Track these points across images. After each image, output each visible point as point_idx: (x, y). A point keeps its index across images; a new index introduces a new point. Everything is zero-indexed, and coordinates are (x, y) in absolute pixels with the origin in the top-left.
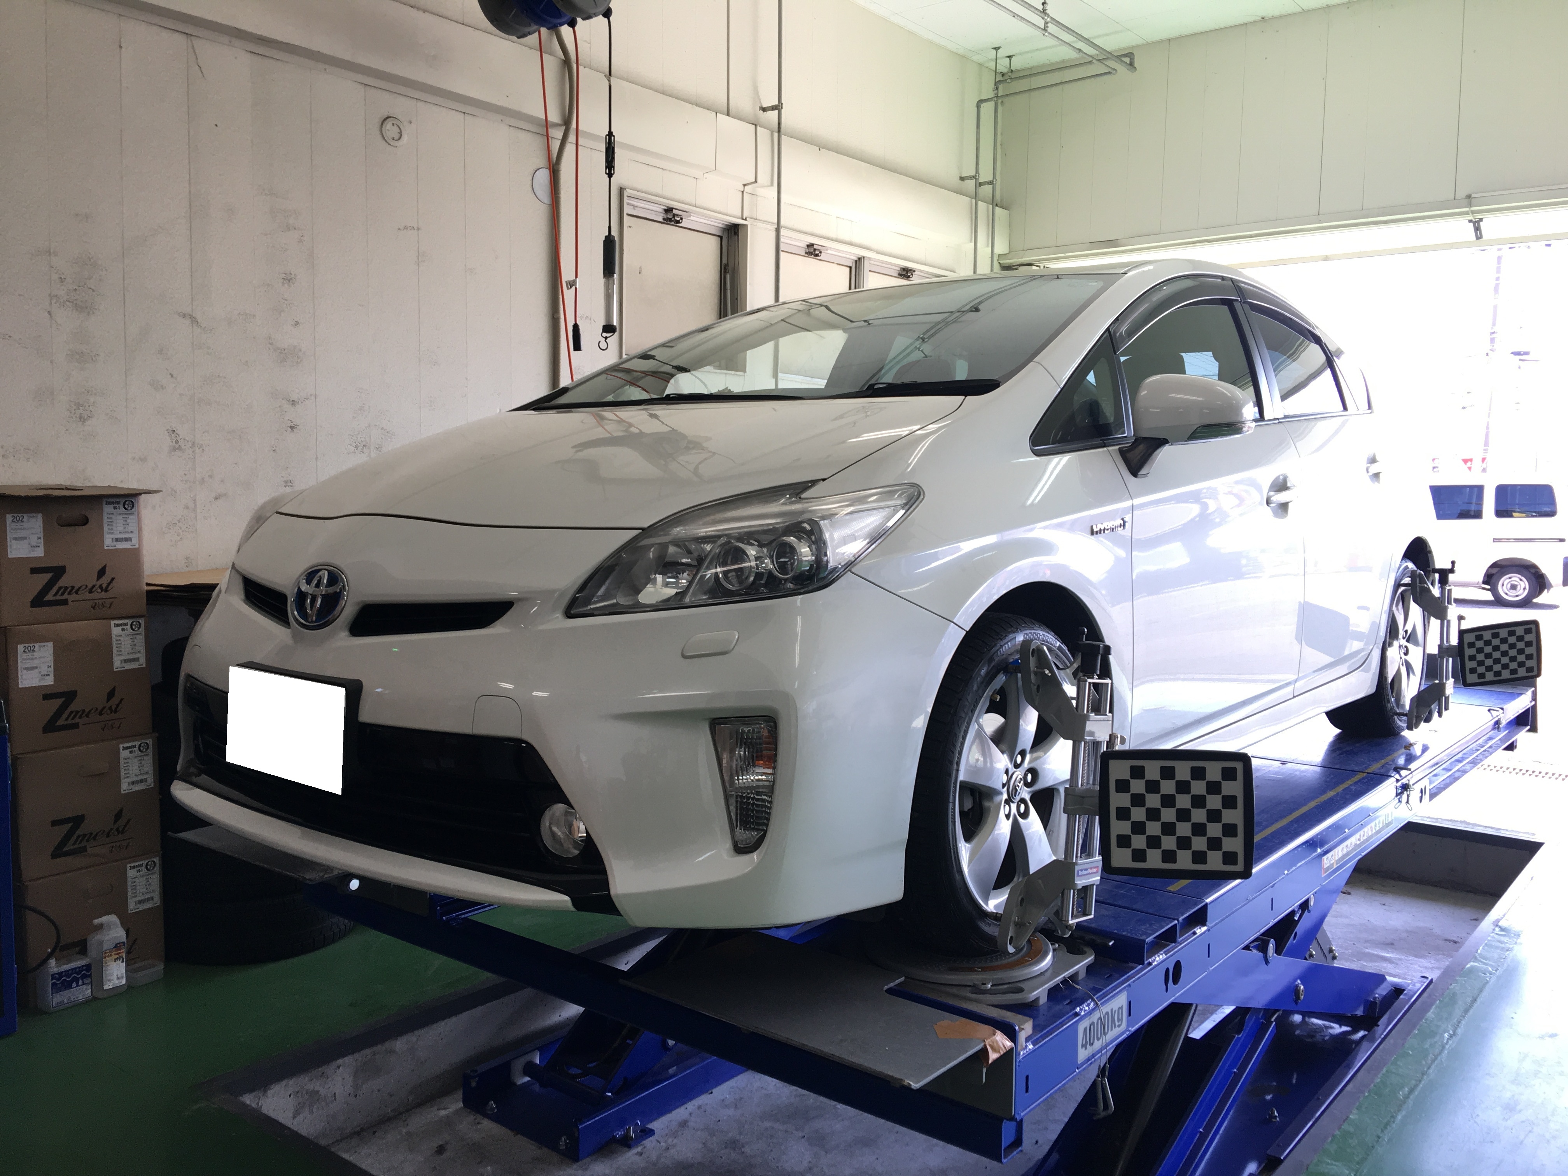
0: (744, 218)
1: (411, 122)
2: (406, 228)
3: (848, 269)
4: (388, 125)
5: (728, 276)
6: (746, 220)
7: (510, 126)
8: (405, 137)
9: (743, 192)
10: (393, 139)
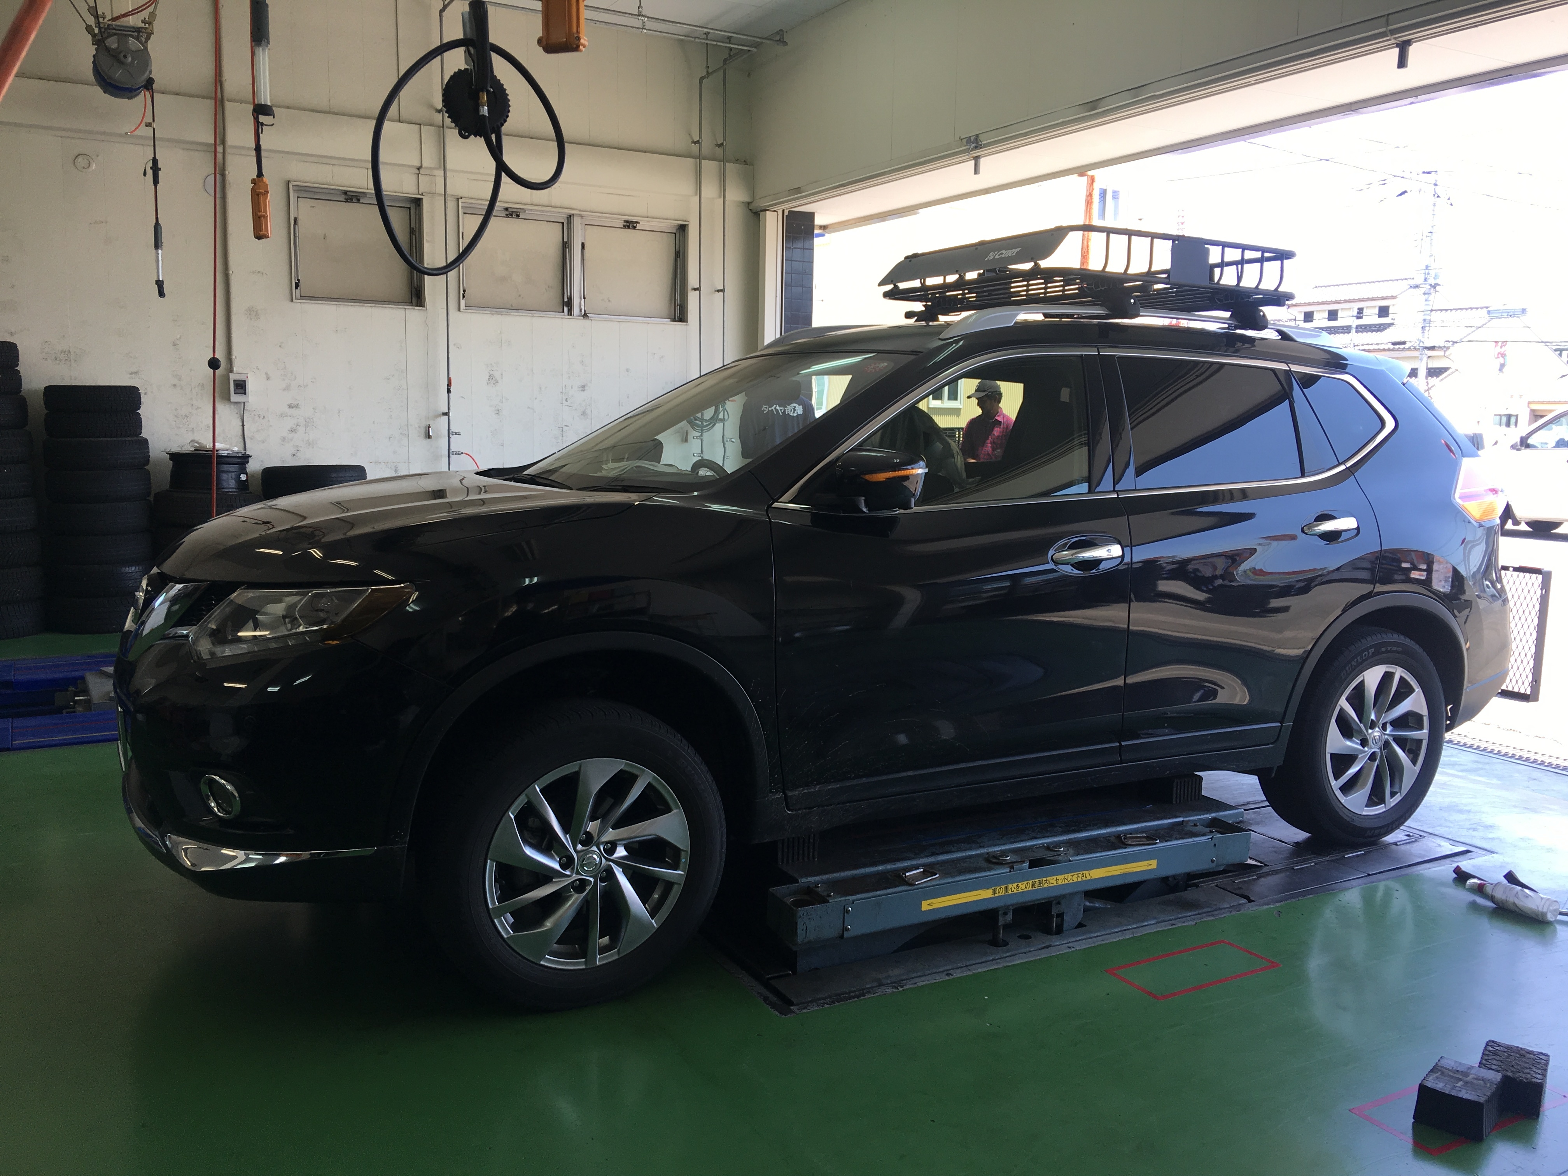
0: (420, 193)
1: (98, 156)
2: (96, 222)
3: (561, 224)
4: (80, 159)
6: (422, 194)
8: (94, 166)
9: (418, 174)
10: (84, 168)
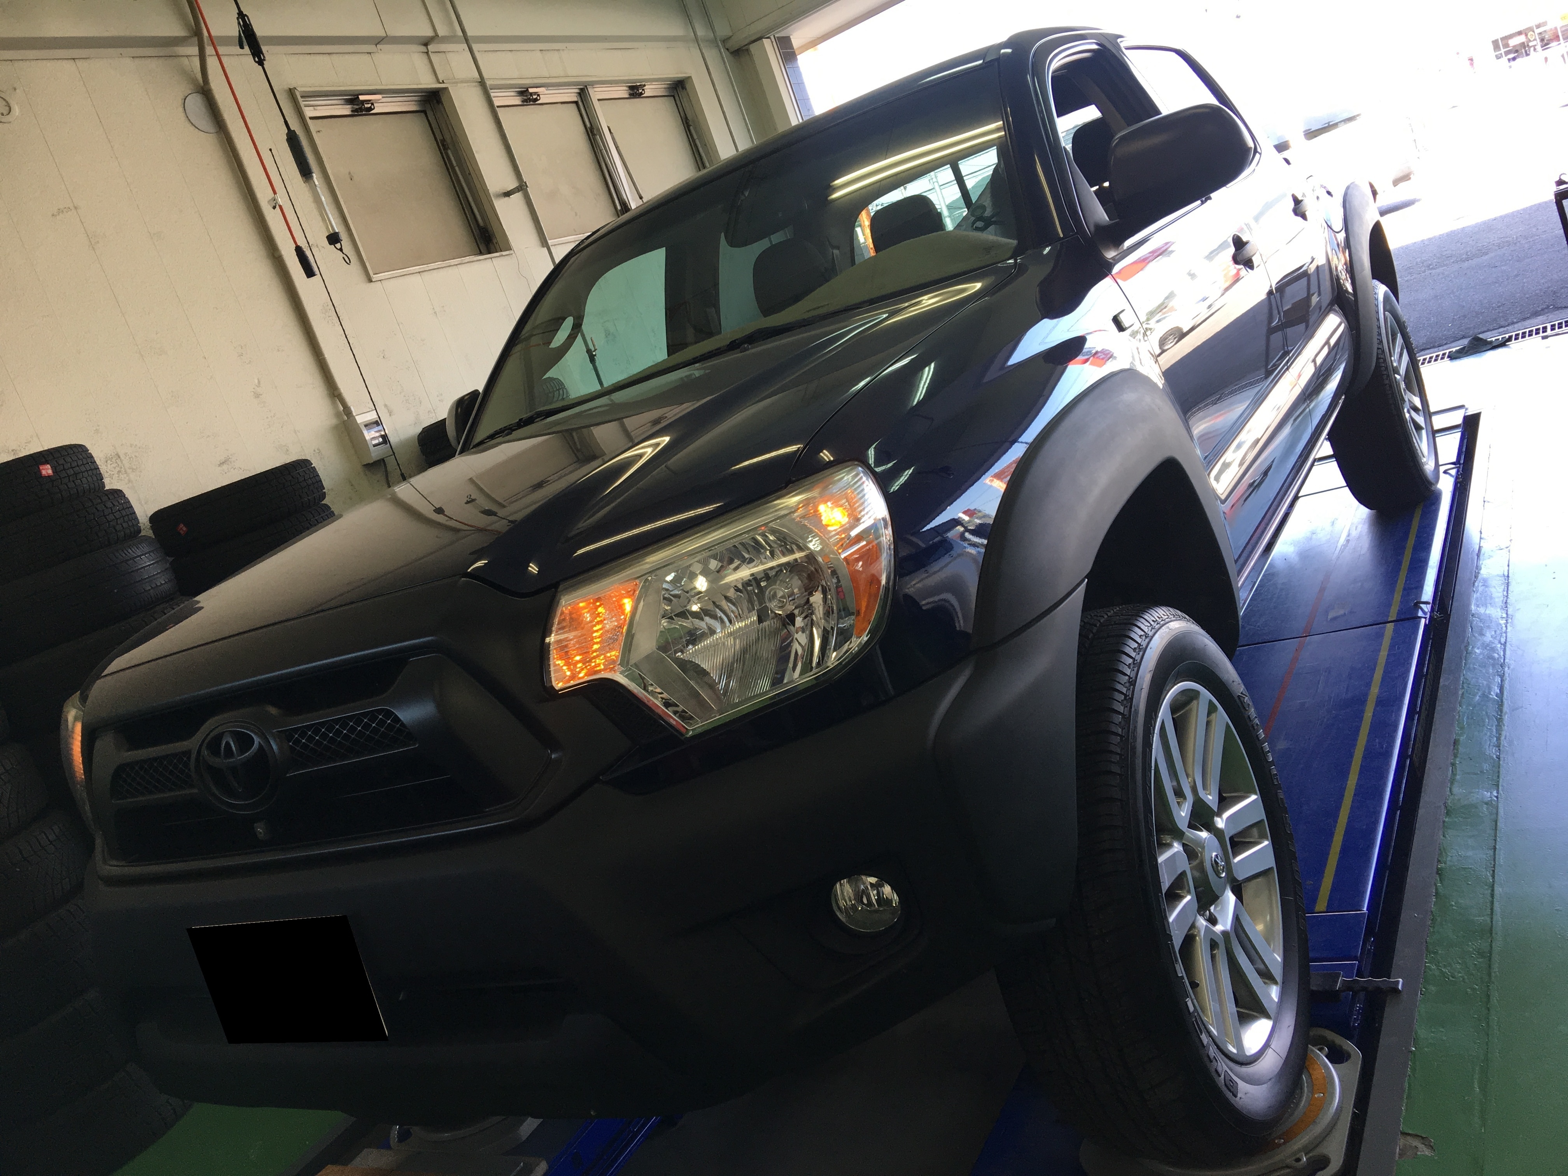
0: (441, 81)
1: (15, 89)
2: (60, 211)
3: (574, 105)
5: (449, 152)
7: (133, 57)
8: (15, 108)
9: (427, 53)
